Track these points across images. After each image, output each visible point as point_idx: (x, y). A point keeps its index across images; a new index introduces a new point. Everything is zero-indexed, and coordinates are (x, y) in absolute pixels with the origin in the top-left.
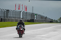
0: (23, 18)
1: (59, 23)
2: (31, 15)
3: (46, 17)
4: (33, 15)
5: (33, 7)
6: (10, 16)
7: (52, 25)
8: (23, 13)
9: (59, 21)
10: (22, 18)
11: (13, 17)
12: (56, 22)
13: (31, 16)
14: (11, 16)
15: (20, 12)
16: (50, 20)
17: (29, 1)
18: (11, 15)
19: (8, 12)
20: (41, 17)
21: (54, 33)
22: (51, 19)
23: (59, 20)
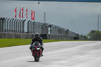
0: (28, 32)
1: (90, 40)
2: (42, 26)
3: (68, 30)
4: (45, 26)
5: (45, 13)
6: (6, 29)
7: (78, 43)
8: (28, 23)
9: (89, 37)
10: (26, 33)
11: (12, 30)
12: (85, 38)
13: (42, 28)
14: (9, 29)
15: (24, 22)
16: (74, 36)
17: (39, 3)
18: (9, 27)
19: (3, 21)
20: (59, 29)
21: (82, 57)
22: (75, 34)
23: (89, 35)
